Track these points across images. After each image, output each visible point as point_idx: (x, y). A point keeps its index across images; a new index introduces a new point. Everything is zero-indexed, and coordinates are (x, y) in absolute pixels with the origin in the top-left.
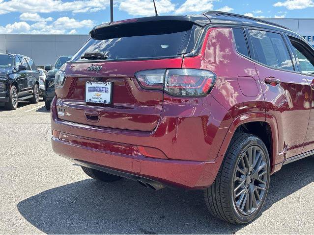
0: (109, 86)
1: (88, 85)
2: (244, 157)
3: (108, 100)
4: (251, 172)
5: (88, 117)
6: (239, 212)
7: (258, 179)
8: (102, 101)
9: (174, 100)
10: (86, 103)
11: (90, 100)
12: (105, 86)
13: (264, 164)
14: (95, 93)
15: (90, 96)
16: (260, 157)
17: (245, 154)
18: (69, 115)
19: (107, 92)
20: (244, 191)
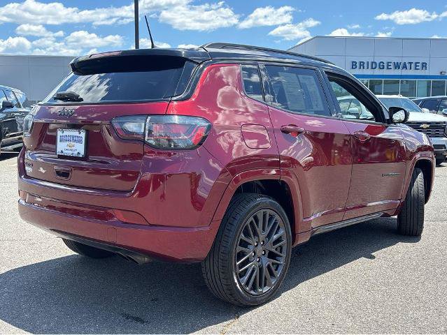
0: (83, 134)
1: (59, 133)
2: (251, 223)
3: (82, 153)
4: (263, 242)
5: (58, 173)
6: (244, 290)
7: (274, 250)
8: (75, 154)
9: (159, 153)
10: (57, 156)
11: (62, 152)
12: (79, 135)
13: (282, 232)
14: (68, 143)
15: (62, 147)
16: (275, 223)
17: (252, 219)
18: (44, 171)
19: (80, 142)
20: (252, 265)
